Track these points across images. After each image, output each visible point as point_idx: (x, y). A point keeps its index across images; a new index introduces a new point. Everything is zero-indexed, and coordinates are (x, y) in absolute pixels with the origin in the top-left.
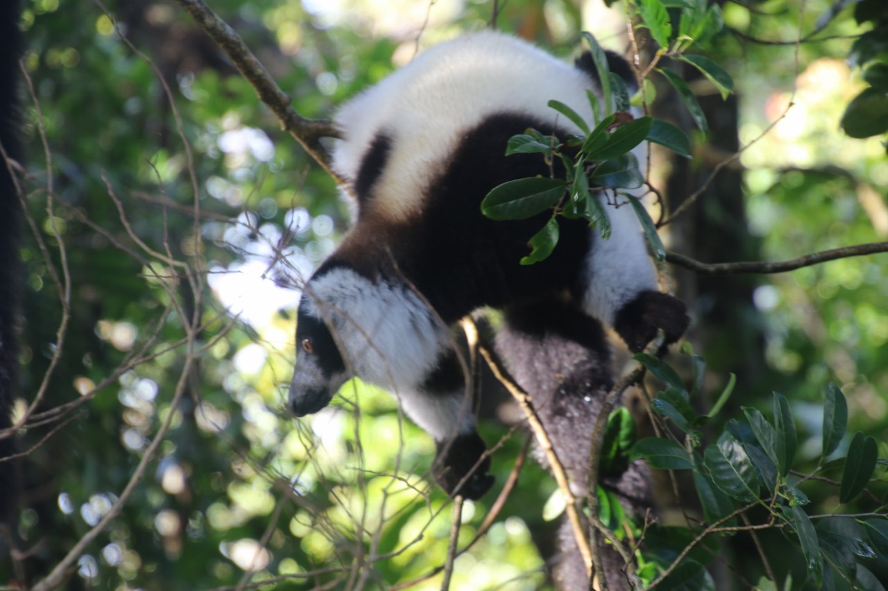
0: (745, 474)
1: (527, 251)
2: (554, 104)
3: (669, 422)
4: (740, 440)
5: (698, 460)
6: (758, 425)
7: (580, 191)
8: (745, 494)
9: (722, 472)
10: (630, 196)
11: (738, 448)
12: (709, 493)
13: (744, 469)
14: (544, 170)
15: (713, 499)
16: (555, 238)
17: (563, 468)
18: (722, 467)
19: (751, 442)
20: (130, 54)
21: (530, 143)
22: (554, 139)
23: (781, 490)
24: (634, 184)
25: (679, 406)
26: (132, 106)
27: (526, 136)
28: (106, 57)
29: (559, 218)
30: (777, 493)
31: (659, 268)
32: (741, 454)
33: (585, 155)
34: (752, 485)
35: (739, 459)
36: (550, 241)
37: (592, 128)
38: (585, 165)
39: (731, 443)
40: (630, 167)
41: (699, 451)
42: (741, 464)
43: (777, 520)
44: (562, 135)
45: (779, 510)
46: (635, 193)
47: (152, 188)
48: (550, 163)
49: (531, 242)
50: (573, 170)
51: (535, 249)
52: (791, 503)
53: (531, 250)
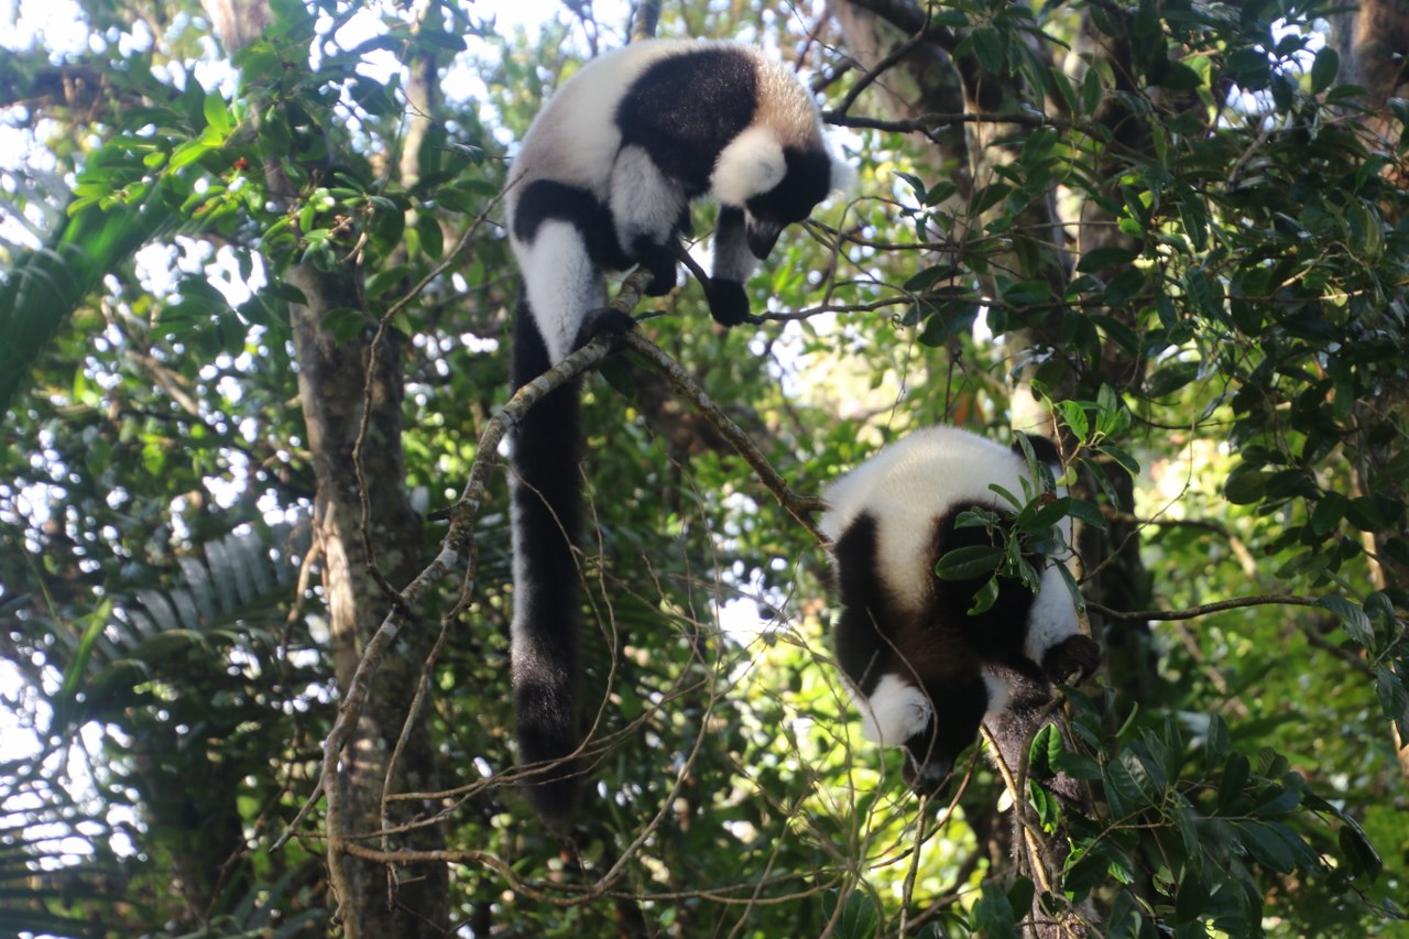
0: (1142, 783)
1: (973, 604)
2: (993, 487)
3: (1084, 741)
4: (1139, 756)
5: (1106, 770)
6: (1151, 742)
7: (1013, 556)
8: (1141, 798)
9: (1123, 780)
10: (1055, 560)
11: (1136, 761)
12: (1115, 798)
13: (1141, 778)
14: (987, 541)
15: (1118, 803)
16: (995, 593)
17: (1010, 772)
18: (1123, 777)
19: (1145, 756)
20: (649, 439)
21: (975, 519)
22: (993, 514)
23: (1170, 795)
24: (1059, 550)
25: (1092, 727)
26: (652, 477)
27: (972, 513)
28: (632, 439)
29: (998, 578)
30: (1166, 798)
31: (1080, 617)
32: (1138, 766)
33: (1018, 527)
34: (1147, 791)
35: (1137, 770)
36: (992, 596)
37: (1024, 504)
38: (1018, 536)
39: (1131, 757)
40: (1056, 536)
41: (1106, 763)
42: (1138, 774)
43: (1167, 821)
44: (1002, 513)
45: (1168, 813)
46: (1059, 558)
47: (668, 540)
48: (991, 534)
49: (976, 597)
50: (1009, 539)
51: (979, 603)
52: (1177, 806)
53: (975, 603)
